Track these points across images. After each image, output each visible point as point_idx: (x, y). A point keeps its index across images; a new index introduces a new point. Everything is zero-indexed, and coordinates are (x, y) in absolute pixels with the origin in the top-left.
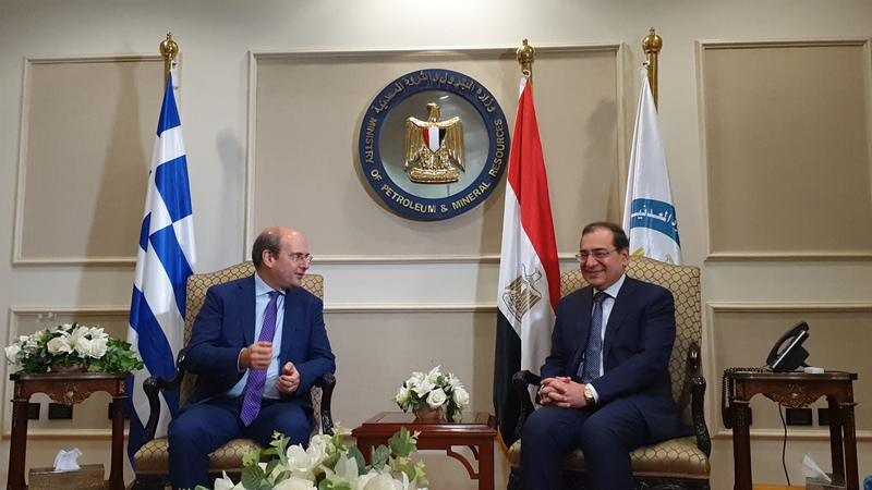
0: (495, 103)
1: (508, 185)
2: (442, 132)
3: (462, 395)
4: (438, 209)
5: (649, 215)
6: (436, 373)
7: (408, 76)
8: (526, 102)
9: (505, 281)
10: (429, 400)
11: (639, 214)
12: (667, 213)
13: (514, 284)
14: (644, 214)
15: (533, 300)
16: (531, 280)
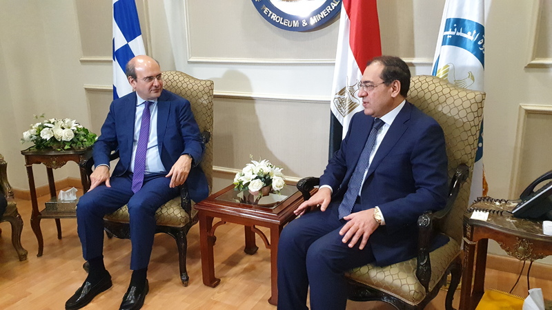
1: (343, 7)
3: (276, 183)
4: (300, 24)
5: (458, 34)
6: (261, 166)
9: (336, 88)
10: (250, 186)
11: (450, 33)
12: (475, 32)
13: (342, 92)
14: (454, 33)
15: (353, 106)
16: (352, 91)
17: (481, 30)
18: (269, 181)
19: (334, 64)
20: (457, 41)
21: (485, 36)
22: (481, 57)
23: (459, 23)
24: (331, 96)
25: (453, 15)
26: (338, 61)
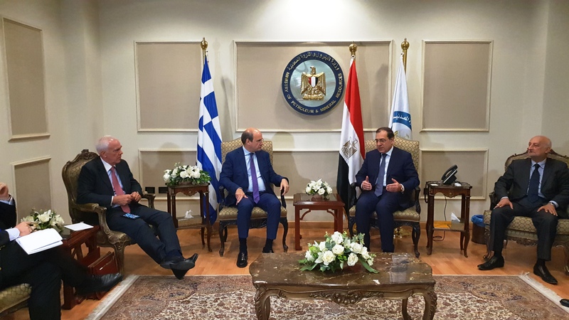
0: (339, 66)
1: (345, 104)
2: (317, 79)
3: (330, 190)
4: (315, 111)
5: (400, 118)
6: (320, 182)
7: (302, 54)
8: (353, 69)
9: (342, 144)
10: (319, 192)
11: (396, 117)
12: (407, 117)
13: (346, 145)
14: (398, 117)
15: (354, 151)
16: (353, 144)
17: (409, 116)
18: (326, 189)
19: (340, 132)
20: (400, 121)
21: (411, 119)
22: (410, 127)
23: (400, 113)
24: (340, 148)
25: (396, 110)
26: (343, 130)
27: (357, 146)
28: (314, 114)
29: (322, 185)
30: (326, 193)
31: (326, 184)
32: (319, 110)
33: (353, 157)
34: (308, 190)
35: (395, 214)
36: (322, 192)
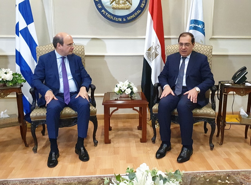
3: (135, 90)
4: (122, 19)
5: (196, 25)
6: (127, 83)
10: (126, 92)
11: (193, 25)
12: (202, 25)
13: (149, 50)
14: (194, 25)
15: (156, 55)
16: (156, 49)
18: (132, 89)
21: (205, 26)
24: (144, 53)
26: (147, 37)
27: (159, 51)
28: (122, 22)
29: (129, 85)
30: (132, 93)
31: (132, 85)
32: (126, 19)
33: (156, 61)
34: (116, 90)
35: (194, 111)
36: (128, 91)
